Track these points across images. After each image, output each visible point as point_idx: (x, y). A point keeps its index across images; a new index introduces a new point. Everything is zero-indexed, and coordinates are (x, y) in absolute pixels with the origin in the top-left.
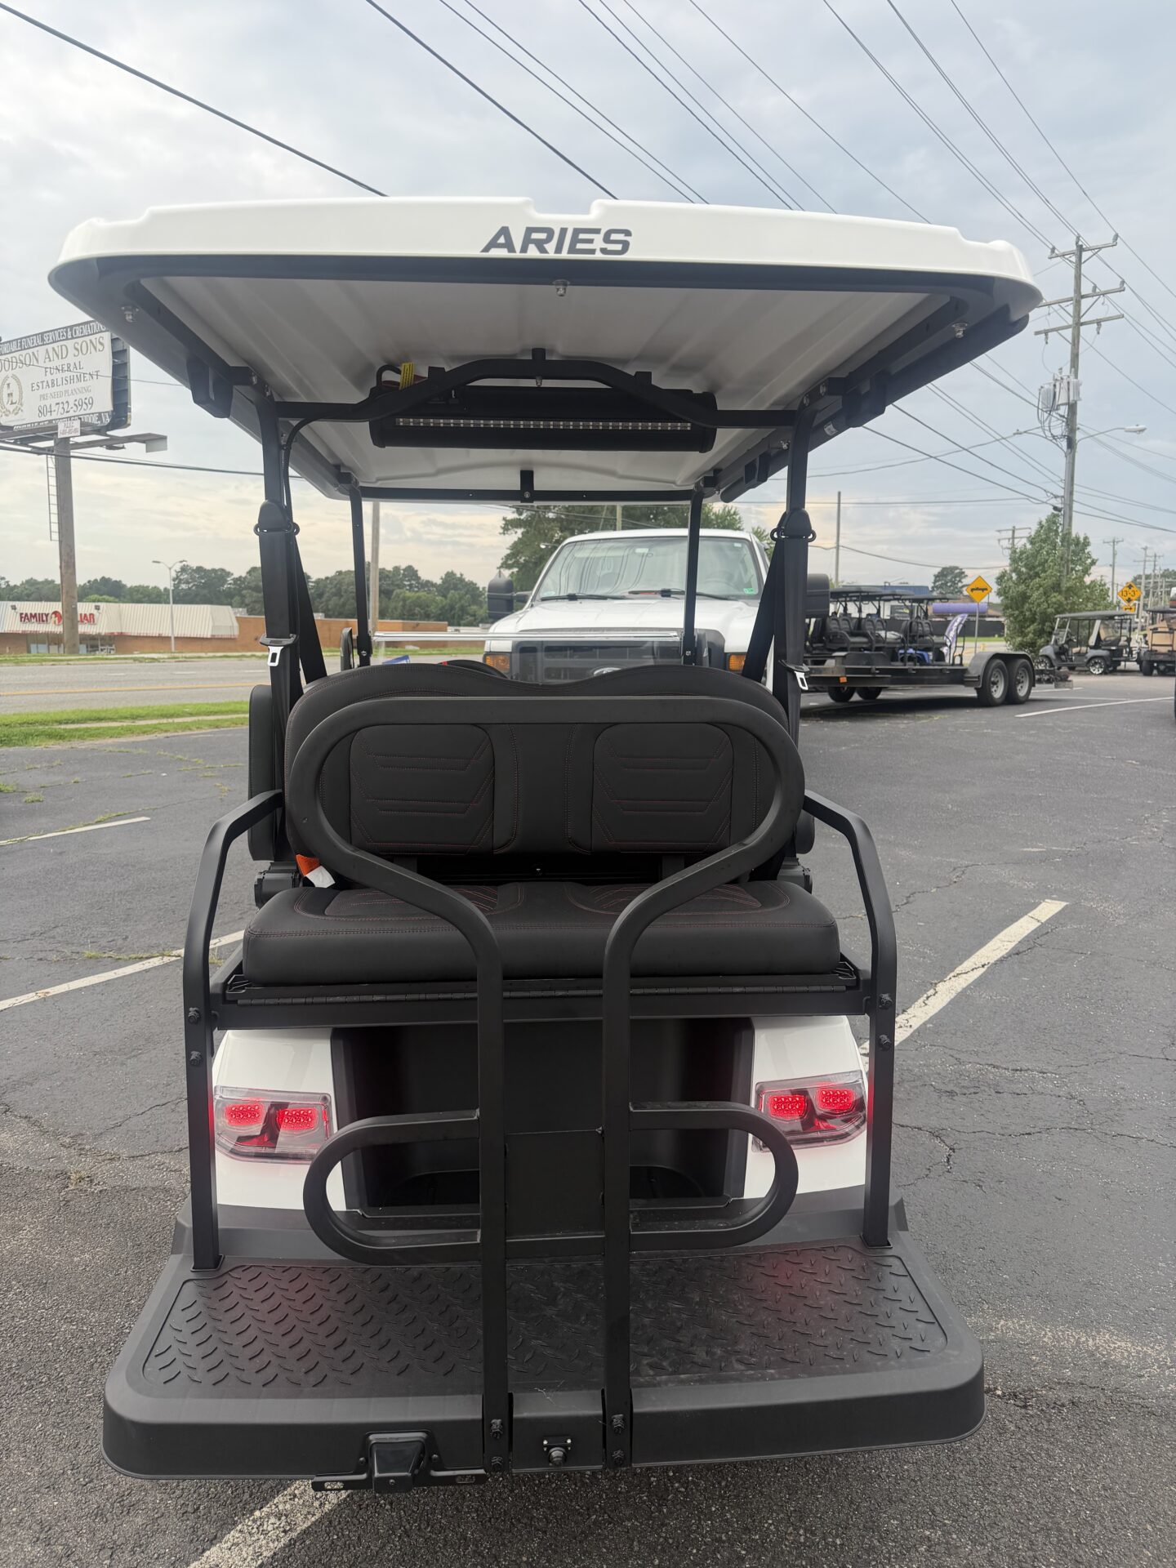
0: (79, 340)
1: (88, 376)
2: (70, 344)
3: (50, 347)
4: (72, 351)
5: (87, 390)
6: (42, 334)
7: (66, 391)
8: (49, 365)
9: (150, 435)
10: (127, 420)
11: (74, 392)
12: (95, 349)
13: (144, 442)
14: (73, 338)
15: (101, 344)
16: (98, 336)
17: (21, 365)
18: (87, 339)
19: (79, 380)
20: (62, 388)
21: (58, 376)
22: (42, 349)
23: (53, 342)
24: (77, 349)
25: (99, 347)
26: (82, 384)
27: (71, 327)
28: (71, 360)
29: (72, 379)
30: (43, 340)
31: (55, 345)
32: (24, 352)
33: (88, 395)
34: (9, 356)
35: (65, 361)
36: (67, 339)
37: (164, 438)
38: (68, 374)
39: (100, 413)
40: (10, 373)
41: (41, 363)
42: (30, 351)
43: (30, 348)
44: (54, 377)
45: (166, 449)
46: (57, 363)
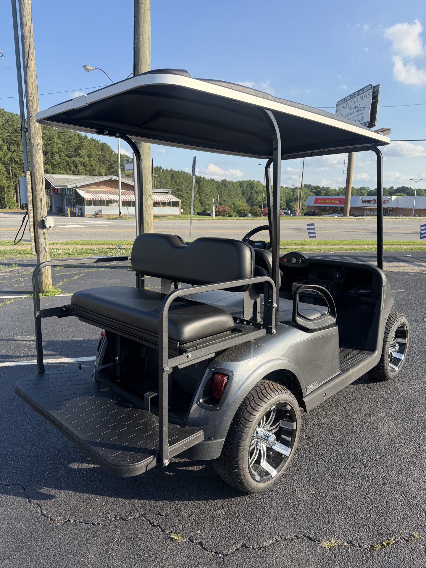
0: (362, 95)
1: (363, 108)
2: (359, 97)
3: (352, 100)
4: (359, 99)
5: (362, 114)
6: (351, 95)
7: (356, 116)
8: (352, 106)
9: (383, 128)
10: (375, 124)
11: (358, 115)
12: (367, 97)
13: (382, 132)
14: (360, 94)
15: (369, 94)
16: (368, 92)
17: (343, 108)
18: (365, 93)
19: (360, 111)
20: (354, 115)
21: (354, 110)
22: (350, 101)
23: (354, 97)
24: (361, 99)
25: (368, 96)
26: (361, 112)
27: (360, 90)
28: (359, 103)
29: (358, 111)
30: (351, 97)
31: (354, 99)
32: (345, 104)
33: (362, 116)
34: (340, 106)
35: (356, 104)
36: (358, 95)
37: (389, 129)
38: (358, 109)
39: (365, 123)
40: (340, 112)
41: (349, 107)
42: (346, 103)
43: (347, 101)
44: (352, 111)
45: (390, 133)
46: (354, 105)
